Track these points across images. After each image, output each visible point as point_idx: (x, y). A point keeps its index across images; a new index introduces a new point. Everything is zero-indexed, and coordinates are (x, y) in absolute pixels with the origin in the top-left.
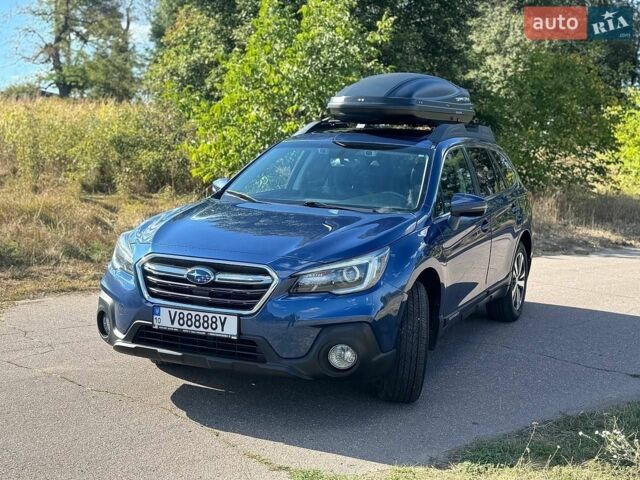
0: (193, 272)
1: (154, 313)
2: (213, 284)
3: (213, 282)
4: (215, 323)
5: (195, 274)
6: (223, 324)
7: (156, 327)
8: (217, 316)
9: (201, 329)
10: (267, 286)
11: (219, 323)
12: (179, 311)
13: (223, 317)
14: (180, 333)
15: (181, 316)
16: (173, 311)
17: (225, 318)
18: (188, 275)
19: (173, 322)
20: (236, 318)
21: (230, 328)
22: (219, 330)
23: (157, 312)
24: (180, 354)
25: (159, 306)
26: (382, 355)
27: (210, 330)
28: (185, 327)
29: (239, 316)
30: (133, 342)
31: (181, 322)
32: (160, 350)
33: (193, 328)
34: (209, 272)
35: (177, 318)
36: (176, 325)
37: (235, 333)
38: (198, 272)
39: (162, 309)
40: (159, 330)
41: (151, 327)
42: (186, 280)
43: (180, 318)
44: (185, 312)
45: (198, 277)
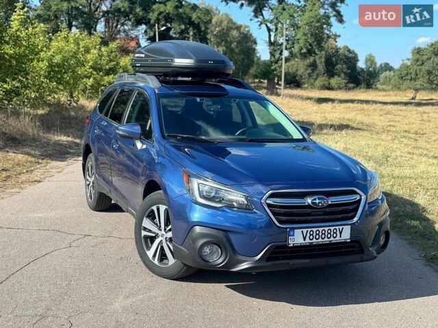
0: (315, 199)
1: (289, 235)
3: (329, 204)
4: (336, 233)
5: (317, 201)
6: (341, 233)
7: (292, 245)
8: (337, 228)
9: (326, 239)
10: (360, 200)
11: (338, 233)
12: (309, 230)
13: (341, 227)
14: (311, 245)
15: (311, 233)
16: (305, 231)
17: (342, 229)
18: (313, 203)
19: (305, 239)
20: (349, 227)
21: (345, 234)
22: (338, 238)
23: (292, 233)
25: (294, 229)
27: (332, 239)
28: (314, 240)
29: (351, 224)
30: (267, 261)
31: (311, 237)
33: (320, 240)
35: (308, 235)
36: (308, 240)
37: (349, 236)
38: (319, 199)
39: (296, 231)
40: (294, 247)
41: (286, 247)
42: (309, 206)
43: (311, 235)
44: (315, 230)
45: (319, 203)
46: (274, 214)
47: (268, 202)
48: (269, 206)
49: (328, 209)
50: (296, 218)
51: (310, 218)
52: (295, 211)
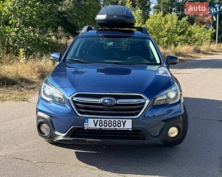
0: (105, 100)
1: (84, 122)
2: (116, 105)
4: (120, 123)
5: (107, 101)
6: (124, 124)
7: (86, 129)
8: (121, 120)
9: (112, 127)
10: (144, 104)
11: (122, 123)
12: (99, 120)
13: (124, 120)
14: (100, 130)
15: (101, 122)
16: (96, 120)
17: (125, 121)
19: (96, 125)
21: (128, 125)
22: (122, 127)
23: (86, 121)
24: (99, 140)
25: (88, 118)
27: (117, 127)
28: (103, 127)
29: (132, 119)
30: (71, 137)
31: (101, 125)
32: (87, 140)
33: (108, 127)
34: (114, 99)
35: (98, 123)
36: (98, 127)
37: (131, 127)
38: (108, 100)
39: (89, 119)
41: (83, 129)
42: (101, 104)
43: (100, 123)
44: (103, 120)
45: (108, 102)
46: (77, 107)
47: (74, 99)
48: (74, 102)
49: (115, 107)
50: (92, 111)
51: (102, 112)
52: (91, 106)
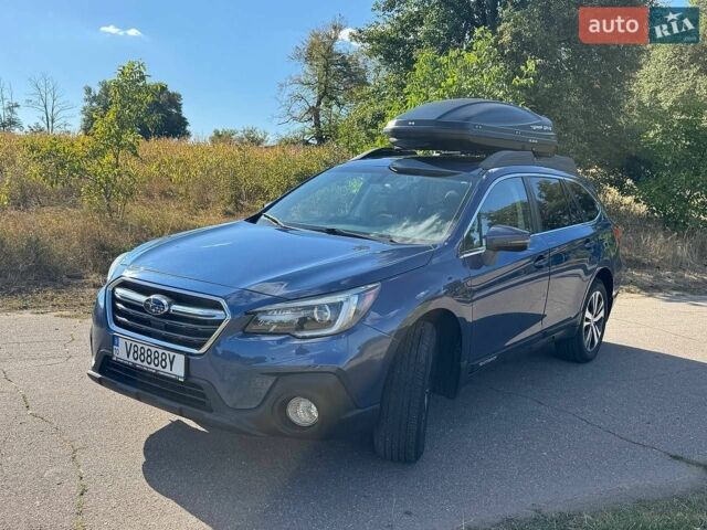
0: (150, 301)
1: (113, 344)
2: (168, 316)
3: (167, 313)
4: (165, 360)
5: (151, 304)
6: (171, 363)
7: (115, 358)
8: (167, 352)
9: (152, 366)
10: (220, 322)
11: (168, 360)
12: (133, 344)
13: (172, 354)
14: (134, 368)
15: (136, 349)
16: (129, 343)
17: (174, 357)
18: (145, 304)
19: (128, 355)
20: (183, 357)
21: (178, 369)
22: (168, 369)
23: (116, 342)
25: (119, 335)
26: (359, 411)
27: (159, 368)
28: (138, 362)
29: (187, 354)
30: (100, 371)
31: (136, 355)
33: (145, 364)
34: (164, 302)
35: (132, 351)
36: (131, 359)
37: (183, 373)
38: (154, 301)
39: (120, 339)
40: (117, 362)
41: (111, 358)
43: (135, 351)
45: (153, 307)
46: (114, 310)
47: (114, 291)
48: (114, 297)
49: (167, 322)
52: (131, 311)
